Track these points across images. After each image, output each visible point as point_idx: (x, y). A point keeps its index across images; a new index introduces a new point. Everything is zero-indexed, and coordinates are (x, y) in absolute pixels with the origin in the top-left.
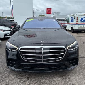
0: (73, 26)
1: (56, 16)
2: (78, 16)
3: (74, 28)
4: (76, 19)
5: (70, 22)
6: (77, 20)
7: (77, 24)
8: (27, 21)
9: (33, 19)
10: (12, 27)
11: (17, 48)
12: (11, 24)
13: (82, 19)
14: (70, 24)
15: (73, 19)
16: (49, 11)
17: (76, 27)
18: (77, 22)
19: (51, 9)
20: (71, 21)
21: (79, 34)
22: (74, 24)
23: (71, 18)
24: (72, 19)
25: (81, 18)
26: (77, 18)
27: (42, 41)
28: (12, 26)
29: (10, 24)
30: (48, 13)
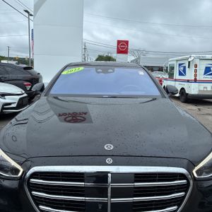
0: (186, 85)
1: (139, 58)
2: (197, 62)
3: (187, 92)
4: (193, 68)
5: (177, 76)
6: (196, 71)
7: (195, 81)
8: (64, 73)
9: (81, 68)
10: (25, 85)
11: (22, 170)
12: (24, 77)
13: (207, 70)
14: (176, 80)
15: (185, 67)
16: (123, 47)
17: (193, 89)
18: (196, 75)
19: (127, 42)
20: (180, 74)
21: (201, 107)
22: (188, 81)
23: (180, 65)
24: (182, 68)
25: (206, 68)
26: (196, 66)
27: (109, 147)
28: (25, 83)
29: (20, 76)
30: (119, 52)
